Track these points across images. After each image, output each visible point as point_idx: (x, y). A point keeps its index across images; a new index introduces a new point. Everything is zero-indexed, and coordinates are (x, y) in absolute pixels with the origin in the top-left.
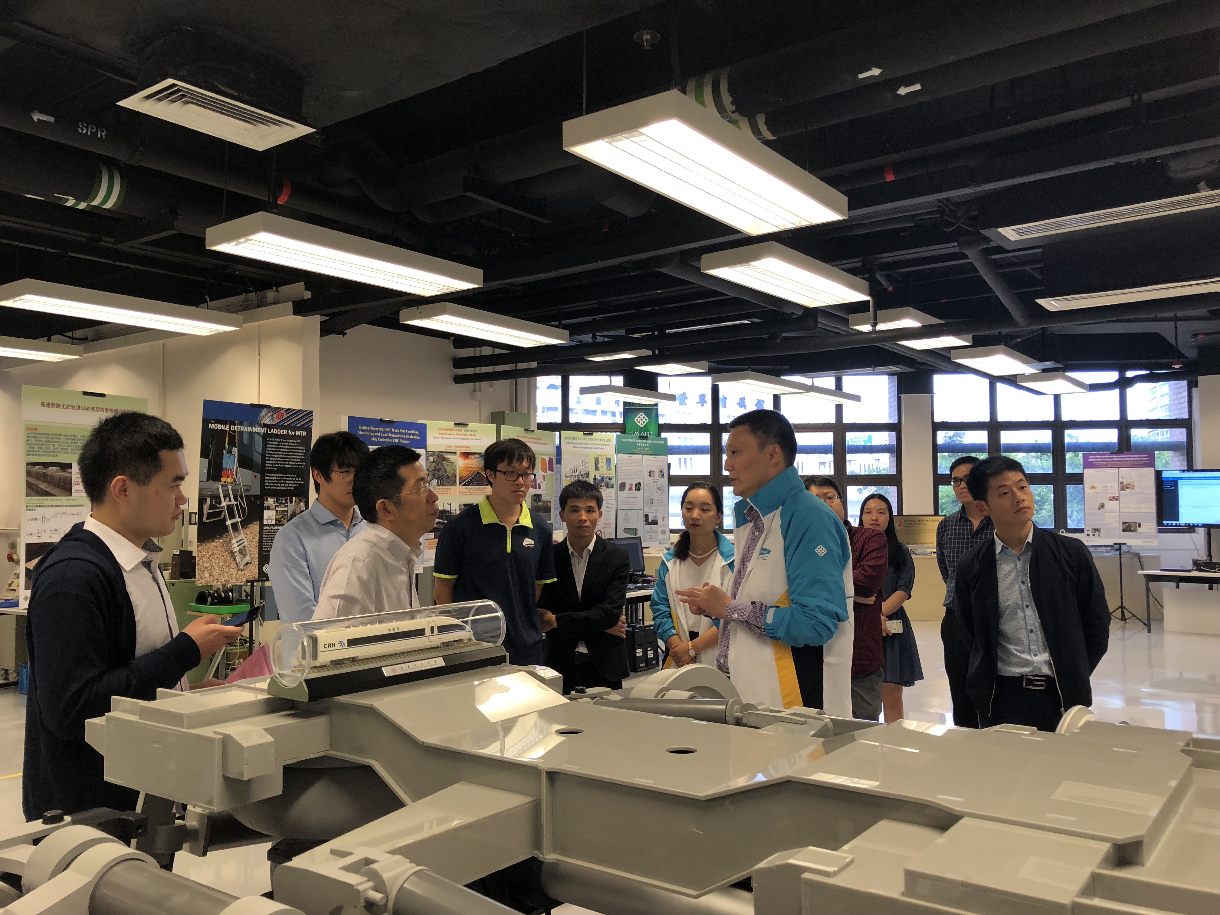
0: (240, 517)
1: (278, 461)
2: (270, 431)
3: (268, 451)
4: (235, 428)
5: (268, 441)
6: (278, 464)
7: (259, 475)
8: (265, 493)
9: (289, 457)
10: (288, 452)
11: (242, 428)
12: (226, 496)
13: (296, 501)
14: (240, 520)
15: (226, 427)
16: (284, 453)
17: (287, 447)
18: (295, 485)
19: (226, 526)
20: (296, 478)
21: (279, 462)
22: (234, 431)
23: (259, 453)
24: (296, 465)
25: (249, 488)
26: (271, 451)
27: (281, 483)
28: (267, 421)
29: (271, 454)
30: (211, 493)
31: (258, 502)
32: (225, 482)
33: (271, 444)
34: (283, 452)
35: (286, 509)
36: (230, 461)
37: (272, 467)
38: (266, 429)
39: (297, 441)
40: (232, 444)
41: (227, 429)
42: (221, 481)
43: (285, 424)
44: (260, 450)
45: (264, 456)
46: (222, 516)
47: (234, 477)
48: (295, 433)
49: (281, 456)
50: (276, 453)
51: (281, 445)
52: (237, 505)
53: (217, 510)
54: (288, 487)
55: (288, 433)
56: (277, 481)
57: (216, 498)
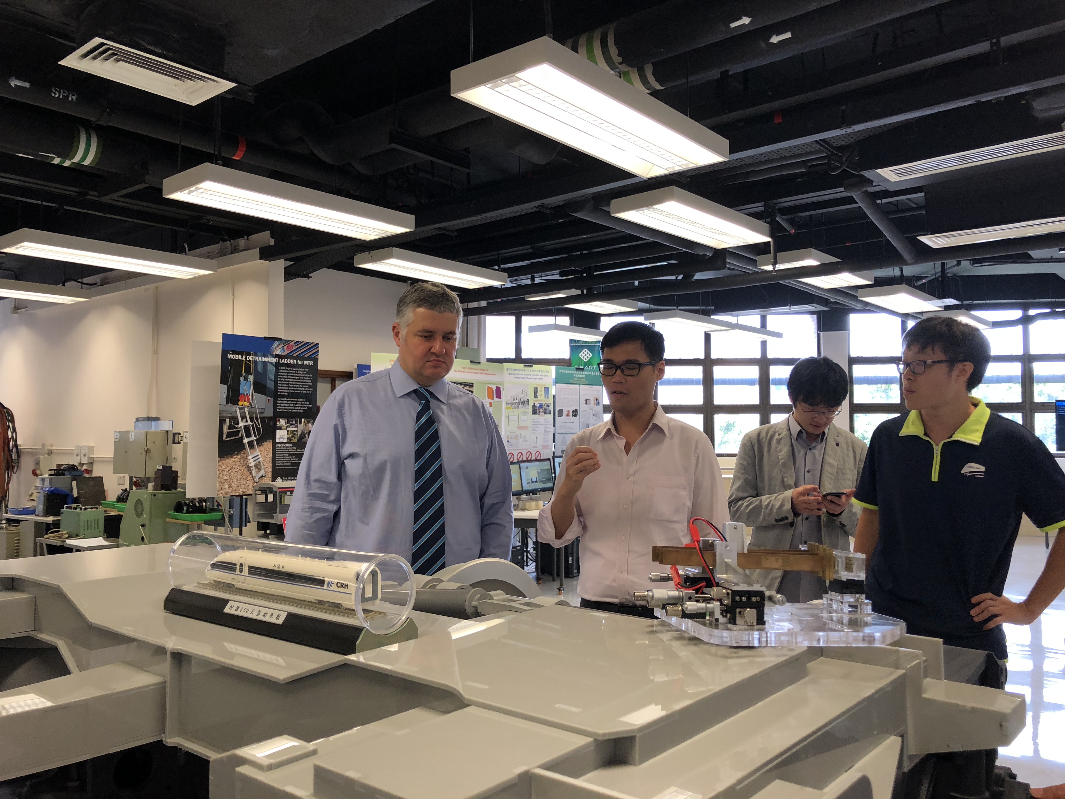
0: (255, 436)
1: (288, 387)
2: (281, 361)
3: (280, 378)
4: (250, 358)
5: (280, 369)
6: (289, 390)
7: (272, 400)
8: (277, 415)
9: (298, 383)
10: (297, 379)
11: (257, 358)
12: (243, 417)
13: (304, 422)
14: (255, 438)
15: (242, 357)
16: (295, 380)
17: (296, 375)
18: (304, 408)
19: (244, 445)
20: (304, 402)
21: (290, 388)
22: (250, 361)
23: (271, 380)
24: (304, 390)
25: (263, 411)
26: (282, 378)
27: (291, 406)
28: (278, 352)
29: (283, 381)
30: (230, 415)
31: (272, 423)
32: (242, 405)
33: (283, 372)
34: (293, 379)
35: (296, 429)
36: (247, 387)
37: (284, 392)
38: (277, 359)
39: (306, 370)
40: (248, 372)
41: (244, 359)
42: (238, 405)
43: (295, 355)
44: (273, 378)
45: (276, 382)
46: (240, 435)
47: (250, 401)
48: (303, 363)
49: (292, 383)
50: (287, 380)
51: (292, 373)
52: (253, 425)
53: (235, 430)
54: (297, 409)
55: (297, 362)
56: (288, 405)
57: (234, 419)
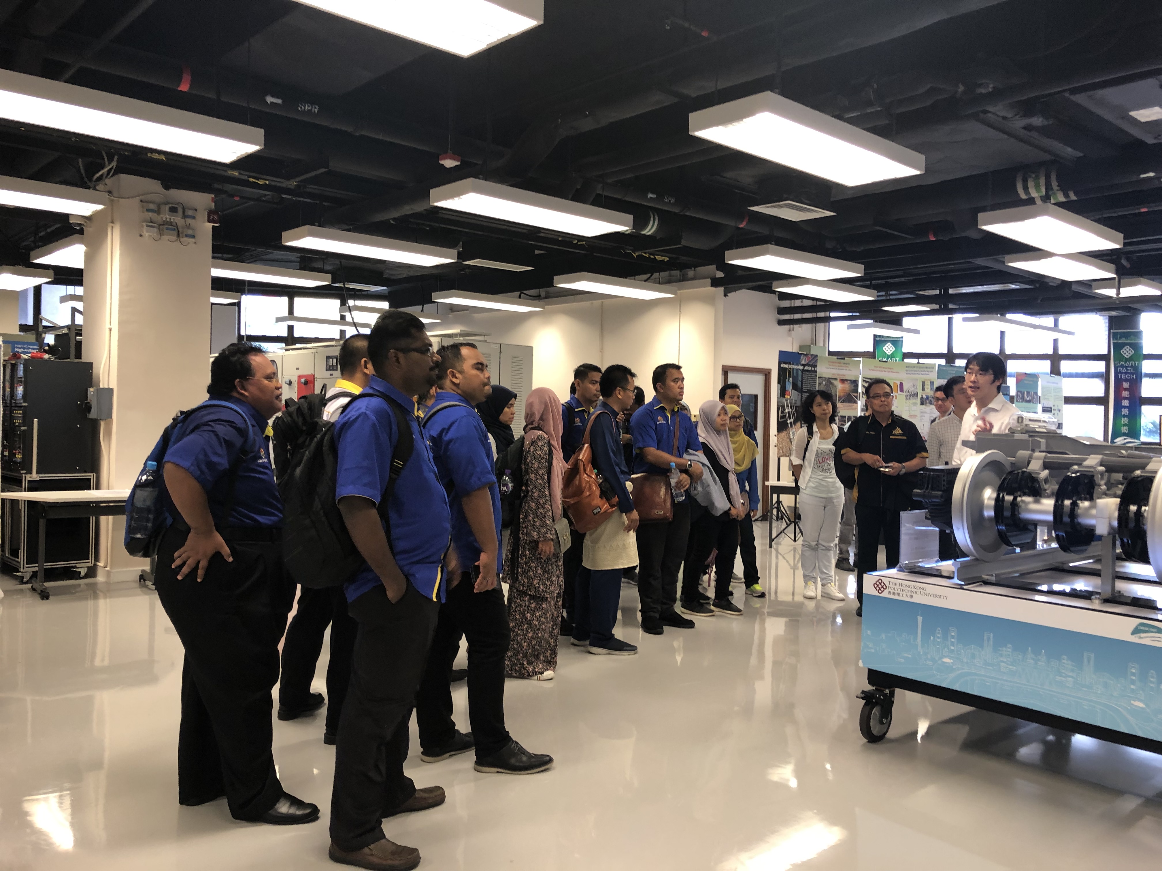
2: (805, 368)
3: (803, 379)
4: (791, 366)
11: (794, 367)
12: (788, 406)
14: (793, 420)
15: (787, 366)
19: (787, 423)
22: (790, 369)
23: (800, 381)
28: (804, 362)
30: (782, 404)
32: (787, 398)
33: (804, 376)
36: (789, 387)
40: (790, 376)
43: (810, 364)
46: (786, 418)
47: (790, 395)
52: (792, 412)
53: (784, 414)
57: (783, 407)
